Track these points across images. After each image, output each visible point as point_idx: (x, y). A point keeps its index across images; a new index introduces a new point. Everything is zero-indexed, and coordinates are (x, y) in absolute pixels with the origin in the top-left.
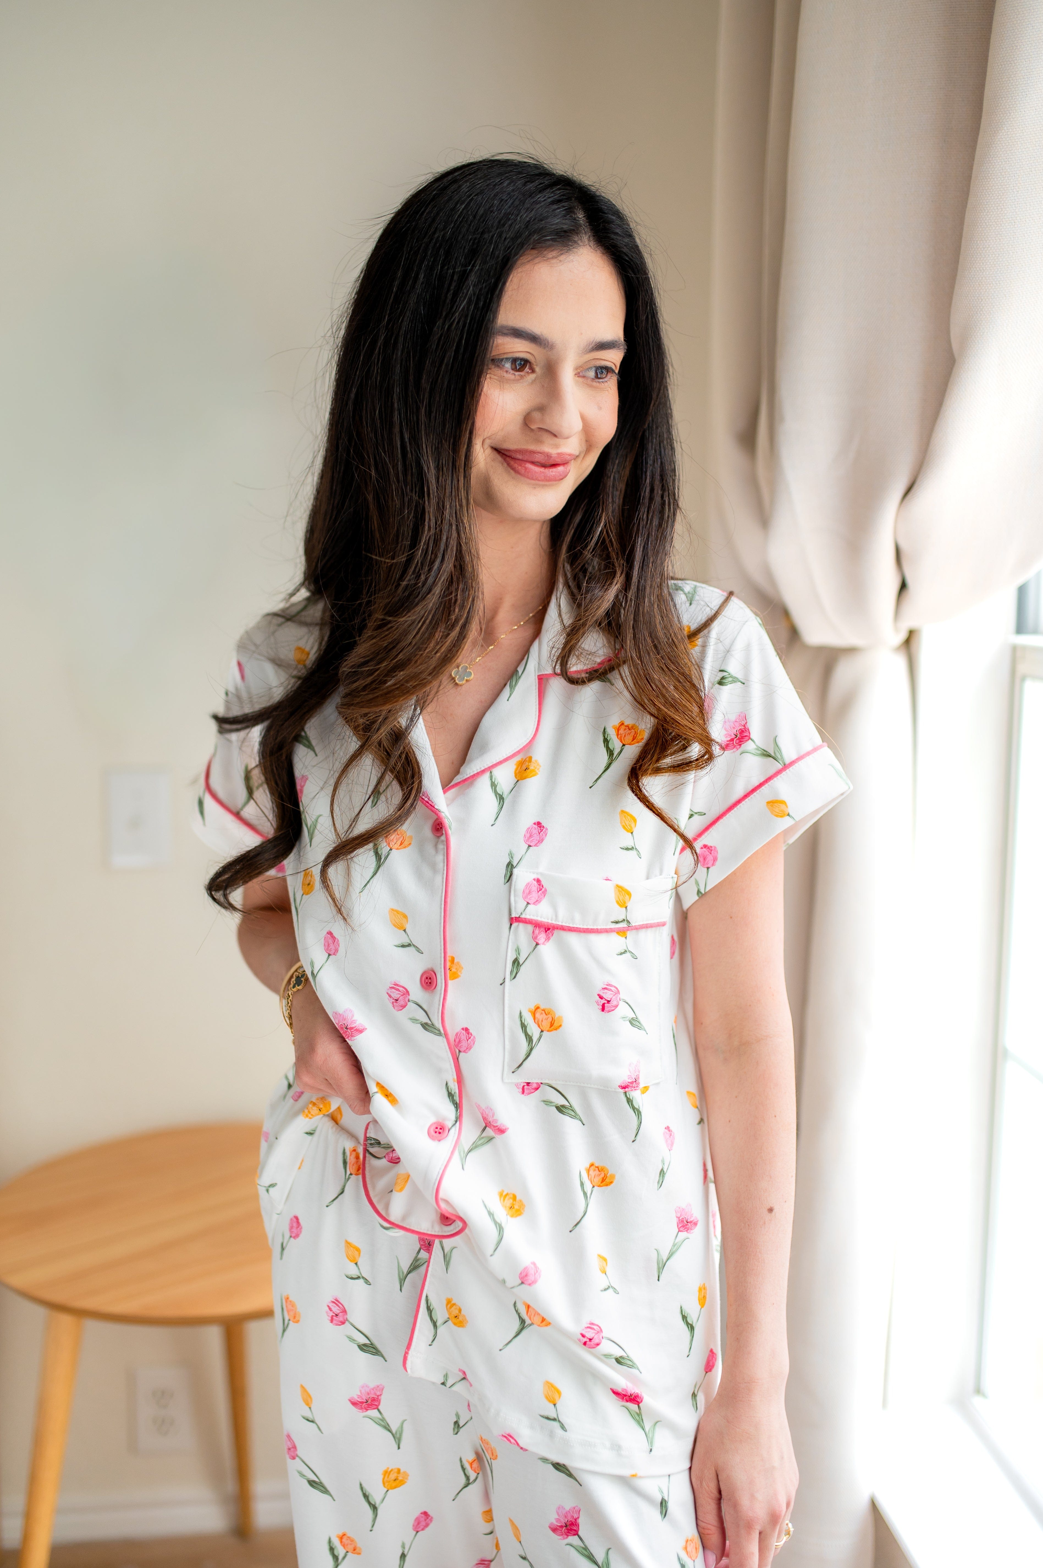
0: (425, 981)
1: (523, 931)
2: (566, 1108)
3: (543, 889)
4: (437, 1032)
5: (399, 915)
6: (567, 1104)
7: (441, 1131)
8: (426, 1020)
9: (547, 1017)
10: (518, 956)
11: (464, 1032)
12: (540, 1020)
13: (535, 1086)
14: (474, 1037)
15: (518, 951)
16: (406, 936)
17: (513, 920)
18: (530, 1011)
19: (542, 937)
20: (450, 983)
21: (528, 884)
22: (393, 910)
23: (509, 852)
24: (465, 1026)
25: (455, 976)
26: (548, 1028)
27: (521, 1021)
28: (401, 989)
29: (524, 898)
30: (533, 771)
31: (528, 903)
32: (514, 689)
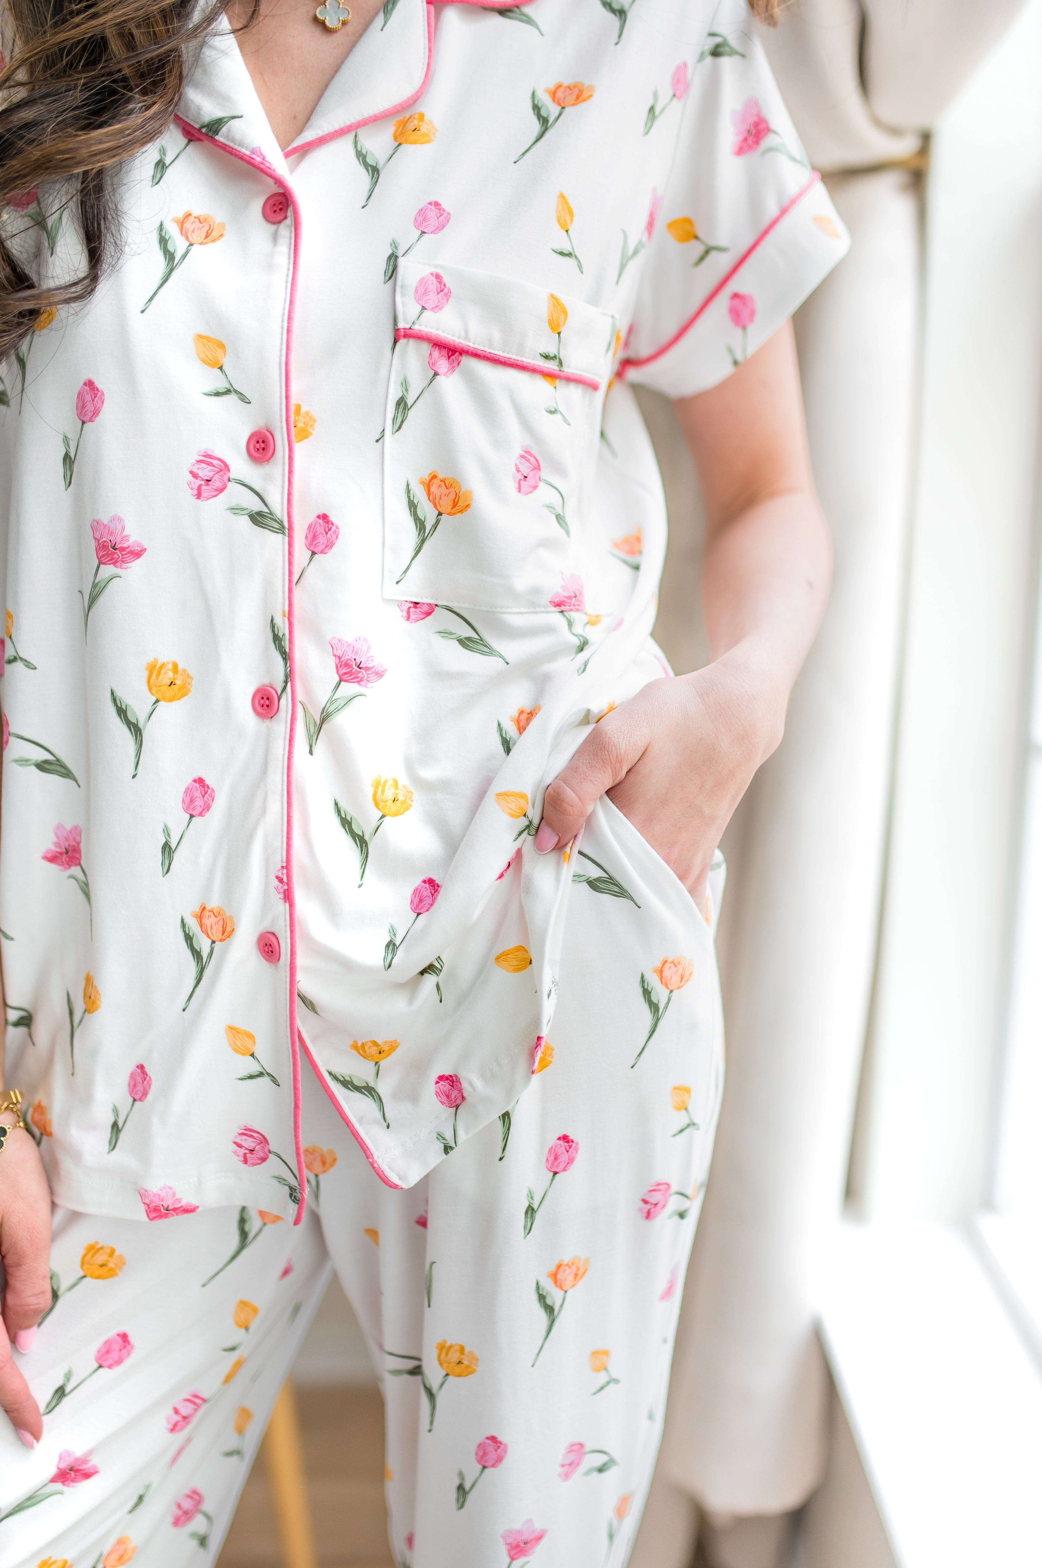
0: (255, 447)
1: (413, 352)
2: (473, 642)
3: (446, 291)
4: (276, 525)
5: (210, 345)
6: (475, 636)
8: (257, 506)
9: (448, 491)
10: (405, 393)
11: (321, 521)
12: (438, 497)
13: (425, 608)
14: (337, 527)
15: (405, 385)
16: (223, 377)
17: (398, 335)
18: (422, 483)
19: (443, 364)
20: (297, 447)
21: (423, 279)
22: (200, 337)
23: (391, 241)
24: (321, 512)
25: (304, 434)
26: (449, 510)
27: (409, 497)
28: (215, 462)
29: (418, 300)
31: (424, 308)
32: (391, 14)
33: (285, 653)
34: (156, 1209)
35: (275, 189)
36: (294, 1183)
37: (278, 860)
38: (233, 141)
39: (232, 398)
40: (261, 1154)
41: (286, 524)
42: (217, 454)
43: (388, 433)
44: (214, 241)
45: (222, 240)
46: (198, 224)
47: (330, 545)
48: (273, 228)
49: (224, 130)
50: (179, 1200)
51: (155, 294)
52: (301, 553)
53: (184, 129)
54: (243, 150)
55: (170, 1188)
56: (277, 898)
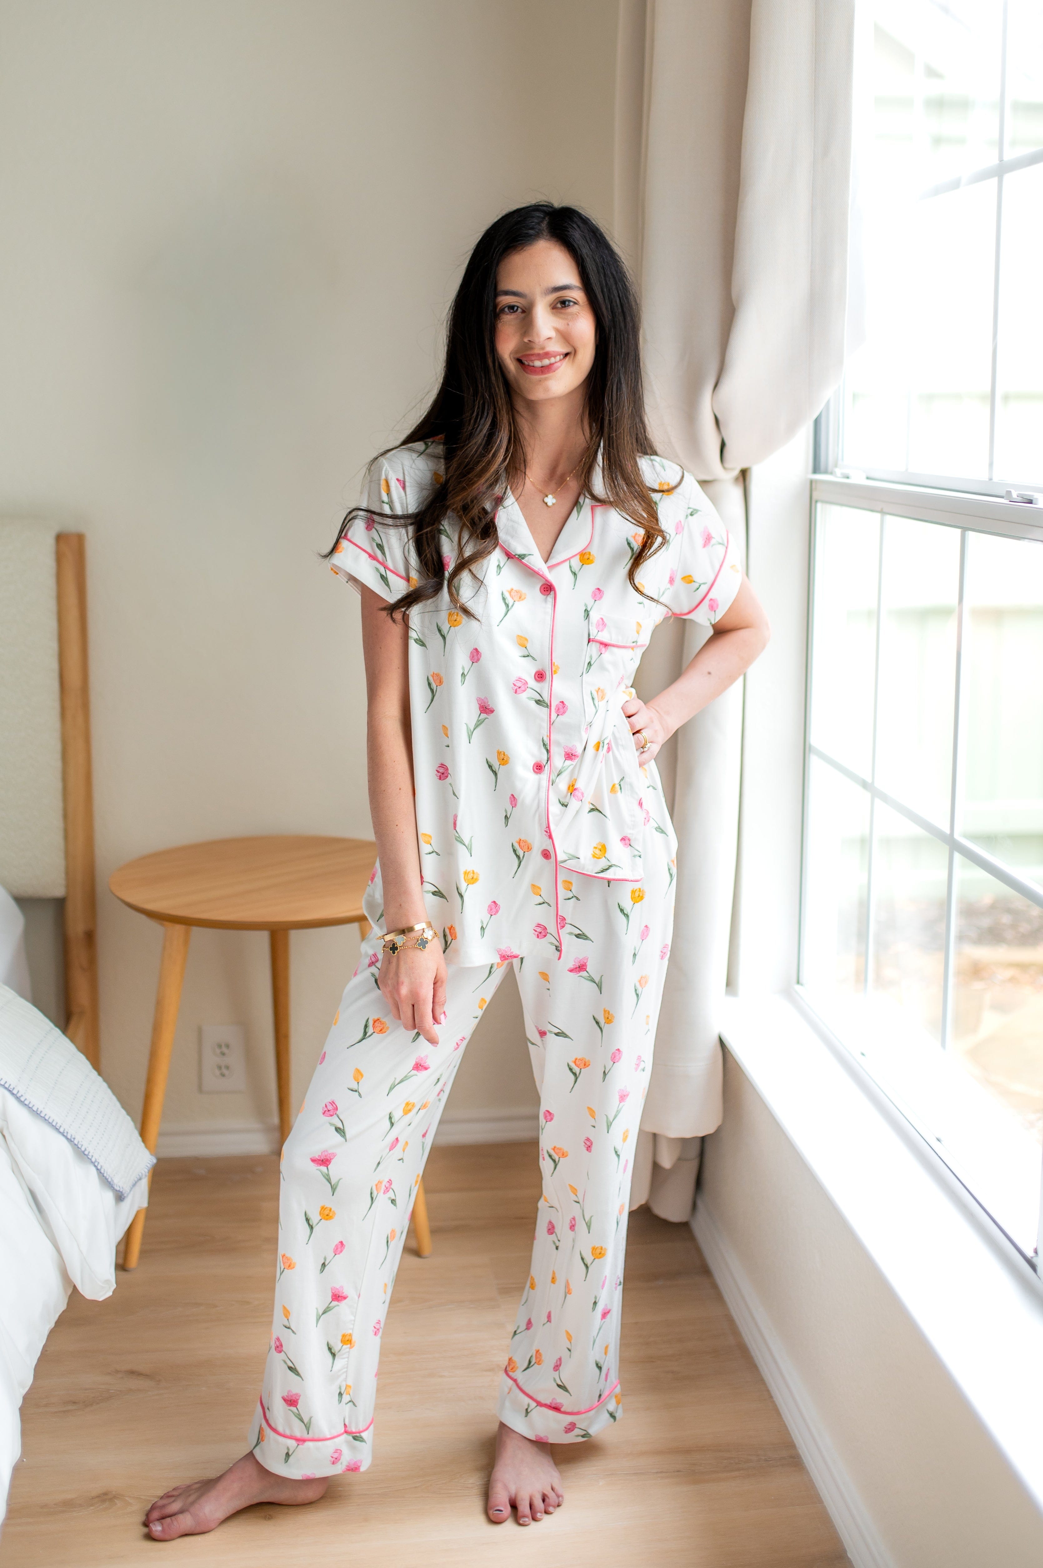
1: (594, 646)
4: (545, 705)
7: (540, 768)
15: (591, 657)
19: (603, 649)
20: (554, 676)
24: (561, 700)
29: (597, 628)
30: (592, 560)
33: (548, 750)
34: (504, 957)
35: (543, 582)
36: (557, 944)
37: (545, 825)
38: (530, 563)
39: (530, 658)
40: (544, 934)
41: (549, 705)
42: (523, 678)
43: (584, 673)
44: (523, 600)
45: (525, 599)
46: (516, 593)
47: (564, 712)
48: (545, 597)
49: (526, 559)
50: (512, 952)
51: (502, 619)
52: (554, 715)
53: (506, 553)
54: (535, 568)
55: (509, 947)
56: (547, 838)
